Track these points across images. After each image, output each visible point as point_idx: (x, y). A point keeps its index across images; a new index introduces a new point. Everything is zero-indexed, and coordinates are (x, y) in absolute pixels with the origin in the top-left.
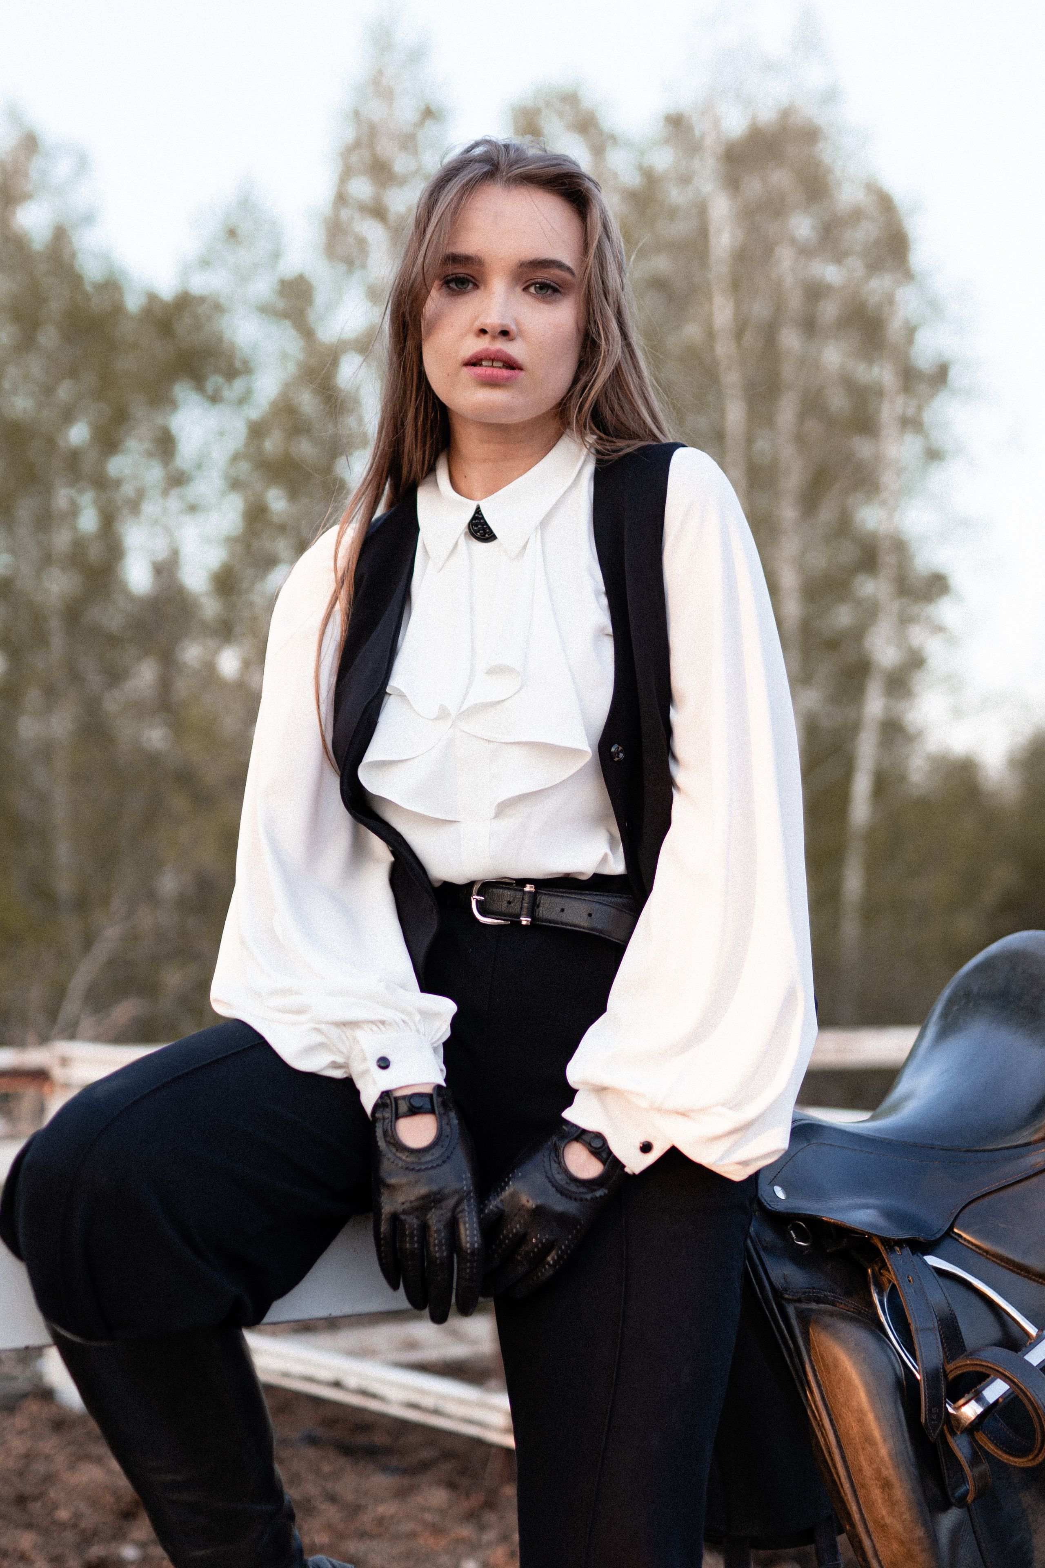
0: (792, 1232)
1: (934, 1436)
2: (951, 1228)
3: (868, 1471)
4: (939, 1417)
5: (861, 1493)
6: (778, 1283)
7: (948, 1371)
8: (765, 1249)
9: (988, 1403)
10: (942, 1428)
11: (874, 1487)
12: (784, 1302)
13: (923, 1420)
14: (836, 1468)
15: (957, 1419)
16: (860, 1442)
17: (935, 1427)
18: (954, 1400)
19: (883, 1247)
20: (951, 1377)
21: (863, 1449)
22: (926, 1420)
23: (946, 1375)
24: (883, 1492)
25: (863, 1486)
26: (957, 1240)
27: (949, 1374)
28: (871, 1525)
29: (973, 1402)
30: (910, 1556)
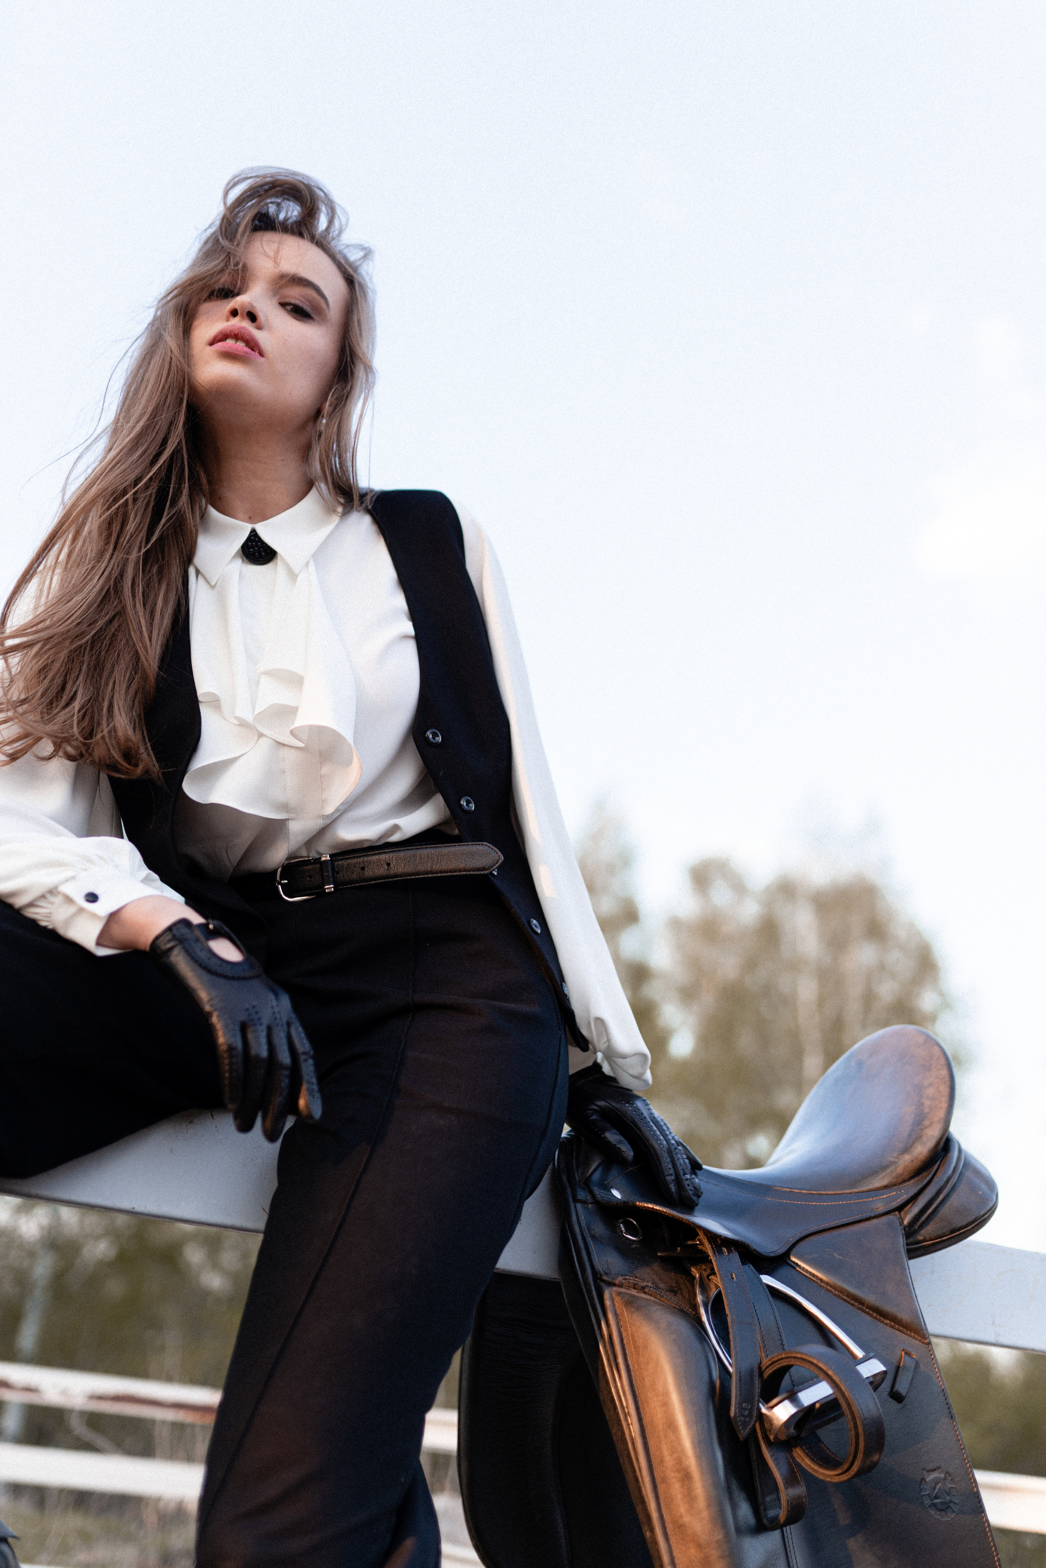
0: (621, 1225)
1: (743, 1434)
2: (787, 1254)
3: (669, 1461)
4: (750, 1415)
5: (661, 1488)
6: (600, 1267)
7: (764, 1368)
8: (593, 1237)
9: (803, 1405)
10: (754, 1426)
11: (674, 1480)
12: (602, 1284)
13: (732, 1414)
14: (637, 1459)
15: (770, 1420)
16: (663, 1429)
17: (745, 1424)
18: (767, 1400)
19: (710, 1246)
20: (766, 1374)
21: (666, 1437)
22: (735, 1413)
23: (761, 1373)
24: (683, 1486)
25: (664, 1480)
26: (795, 1268)
27: (764, 1371)
28: (669, 1526)
29: (787, 1403)
30: (706, 1562)
